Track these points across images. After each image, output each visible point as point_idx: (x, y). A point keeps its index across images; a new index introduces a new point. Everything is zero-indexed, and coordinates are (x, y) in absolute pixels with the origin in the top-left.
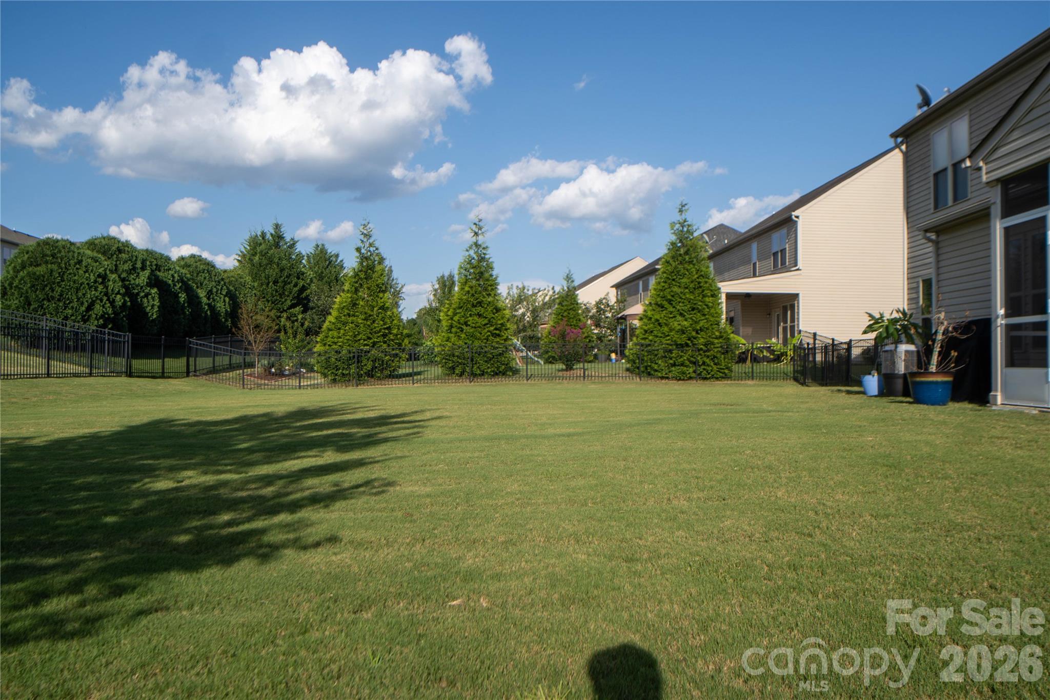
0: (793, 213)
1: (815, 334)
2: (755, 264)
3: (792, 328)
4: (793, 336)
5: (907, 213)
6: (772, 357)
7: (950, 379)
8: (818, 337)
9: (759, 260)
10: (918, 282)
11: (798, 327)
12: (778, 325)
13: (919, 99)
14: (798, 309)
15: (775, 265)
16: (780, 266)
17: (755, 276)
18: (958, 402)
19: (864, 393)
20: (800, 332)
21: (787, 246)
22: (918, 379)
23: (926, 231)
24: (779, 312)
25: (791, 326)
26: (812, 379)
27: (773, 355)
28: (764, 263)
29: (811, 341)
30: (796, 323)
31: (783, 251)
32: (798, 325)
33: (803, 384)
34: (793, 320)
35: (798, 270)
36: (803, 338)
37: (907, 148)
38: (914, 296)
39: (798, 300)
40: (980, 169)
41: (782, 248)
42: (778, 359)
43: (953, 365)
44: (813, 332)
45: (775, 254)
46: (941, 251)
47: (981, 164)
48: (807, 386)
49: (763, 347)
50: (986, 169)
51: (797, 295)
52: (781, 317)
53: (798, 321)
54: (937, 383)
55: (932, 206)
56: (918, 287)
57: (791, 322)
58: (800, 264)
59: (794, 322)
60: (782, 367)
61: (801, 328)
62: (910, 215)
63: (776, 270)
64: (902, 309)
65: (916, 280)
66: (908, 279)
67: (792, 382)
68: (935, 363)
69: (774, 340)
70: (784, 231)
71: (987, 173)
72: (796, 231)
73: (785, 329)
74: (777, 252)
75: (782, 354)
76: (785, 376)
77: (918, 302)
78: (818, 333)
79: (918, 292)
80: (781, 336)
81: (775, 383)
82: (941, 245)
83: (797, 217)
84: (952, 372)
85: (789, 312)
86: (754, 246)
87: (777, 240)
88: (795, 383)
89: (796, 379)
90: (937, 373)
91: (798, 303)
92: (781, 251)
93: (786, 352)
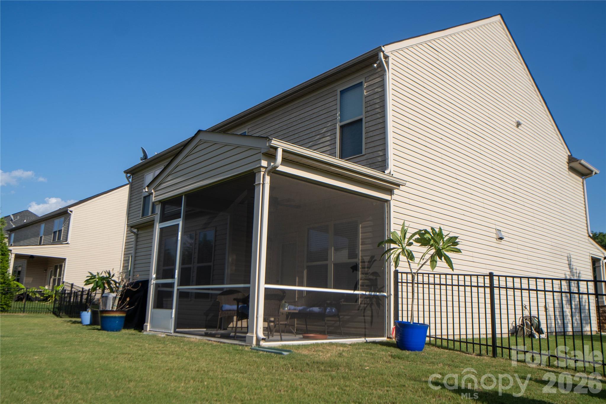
0: (69, 209)
1: (72, 285)
2: (41, 237)
3: (59, 279)
4: (58, 285)
5: (128, 217)
6: (42, 298)
7: (124, 315)
8: (74, 287)
9: (45, 235)
10: (129, 257)
11: (63, 279)
12: (51, 277)
13: (142, 155)
14: (64, 268)
15: (54, 240)
16: (56, 241)
17: (40, 244)
18: (128, 329)
19: (81, 322)
20: (63, 282)
21: (63, 228)
22: (104, 315)
23: (132, 227)
24: (52, 269)
25: (58, 279)
26: (65, 313)
27: (43, 296)
28: (47, 237)
29: (69, 289)
30: (62, 276)
31: (60, 231)
32: (63, 278)
33: (58, 316)
34: (60, 275)
35: (67, 244)
36: (65, 286)
37: (132, 180)
38: (126, 264)
39: (65, 263)
40: (152, 193)
41: (59, 229)
42: (46, 299)
43: (128, 306)
44: (71, 283)
45: (55, 233)
46: (139, 240)
47: (153, 191)
48: (61, 317)
49: (37, 291)
50: (155, 194)
51: (65, 259)
52: (53, 272)
53: (63, 276)
54: (115, 317)
55: (141, 214)
56: (129, 260)
57: (59, 276)
58: (69, 240)
59: (61, 276)
60: (48, 304)
61: (64, 280)
62: (129, 218)
63: (54, 243)
64: (108, 271)
65: (128, 256)
66: (124, 254)
67: (52, 315)
68: (116, 305)
69: (46, 287)
70: (62, 219)
71: (155, 197)
72: (69, 219)
73: (54, 280)
74: (56, 231)
75: (49, 296)
76: (48, 311)
77: (128, 269)
78: (74, 284)
79: (128, 263)
80: (51, 285)
81: (40, 315)
82: (139, 236)
83: (71, 211)
84: (126, 311)
85: (58, 270)
86: (43, 226)
87: (57, 223)
88: (53, 315)
89: (54, 313)
90: (116, 311)
91: (65, 264)
92: (59, 231)
93: (52, 295)
